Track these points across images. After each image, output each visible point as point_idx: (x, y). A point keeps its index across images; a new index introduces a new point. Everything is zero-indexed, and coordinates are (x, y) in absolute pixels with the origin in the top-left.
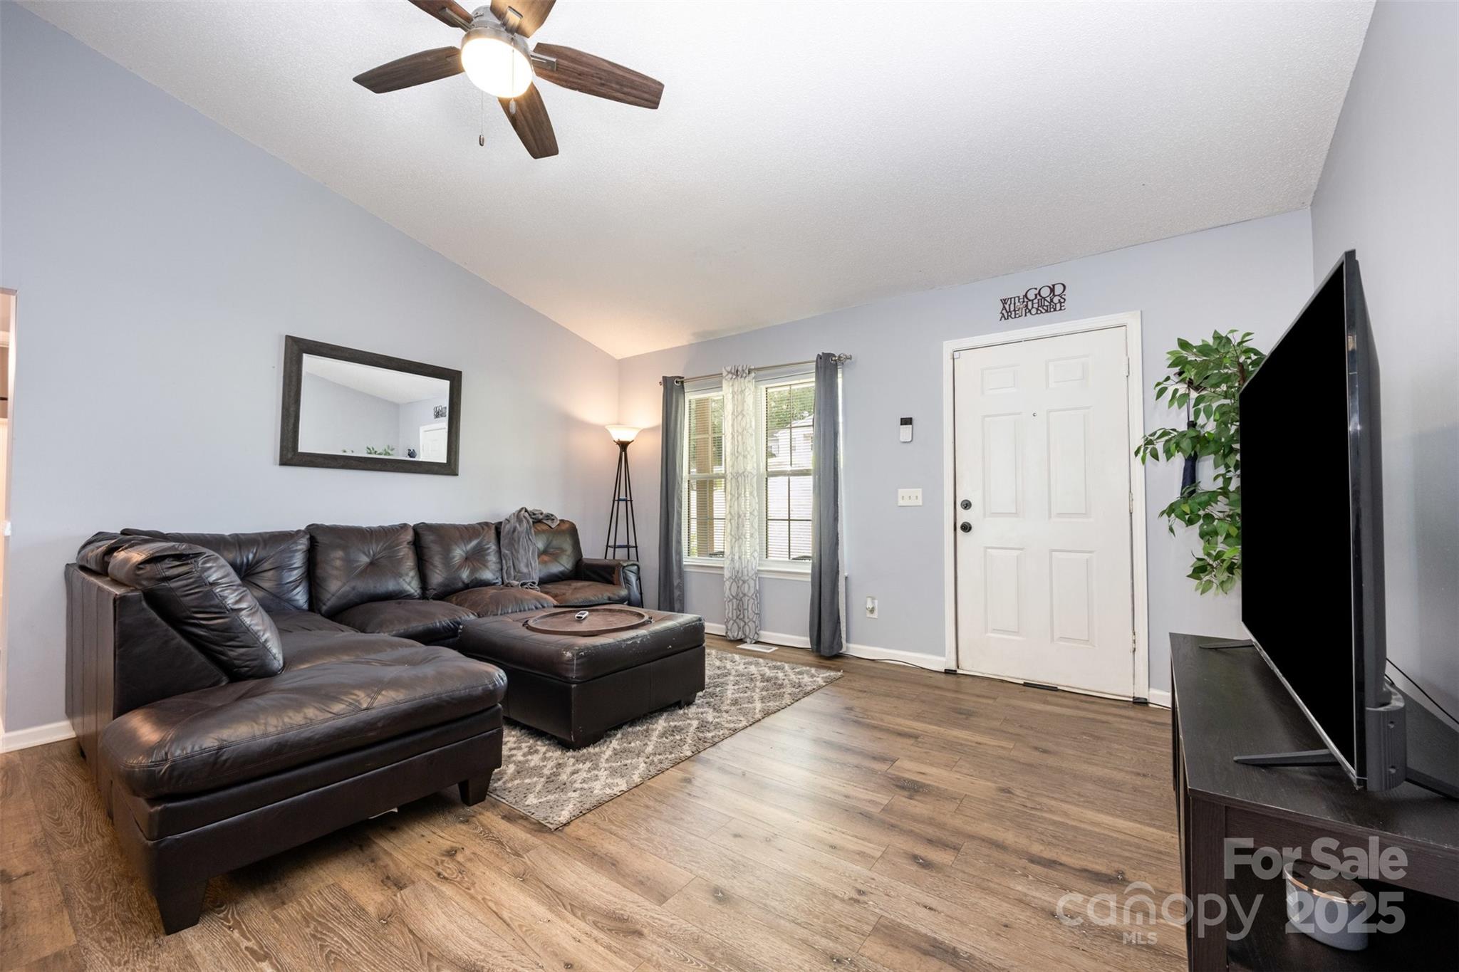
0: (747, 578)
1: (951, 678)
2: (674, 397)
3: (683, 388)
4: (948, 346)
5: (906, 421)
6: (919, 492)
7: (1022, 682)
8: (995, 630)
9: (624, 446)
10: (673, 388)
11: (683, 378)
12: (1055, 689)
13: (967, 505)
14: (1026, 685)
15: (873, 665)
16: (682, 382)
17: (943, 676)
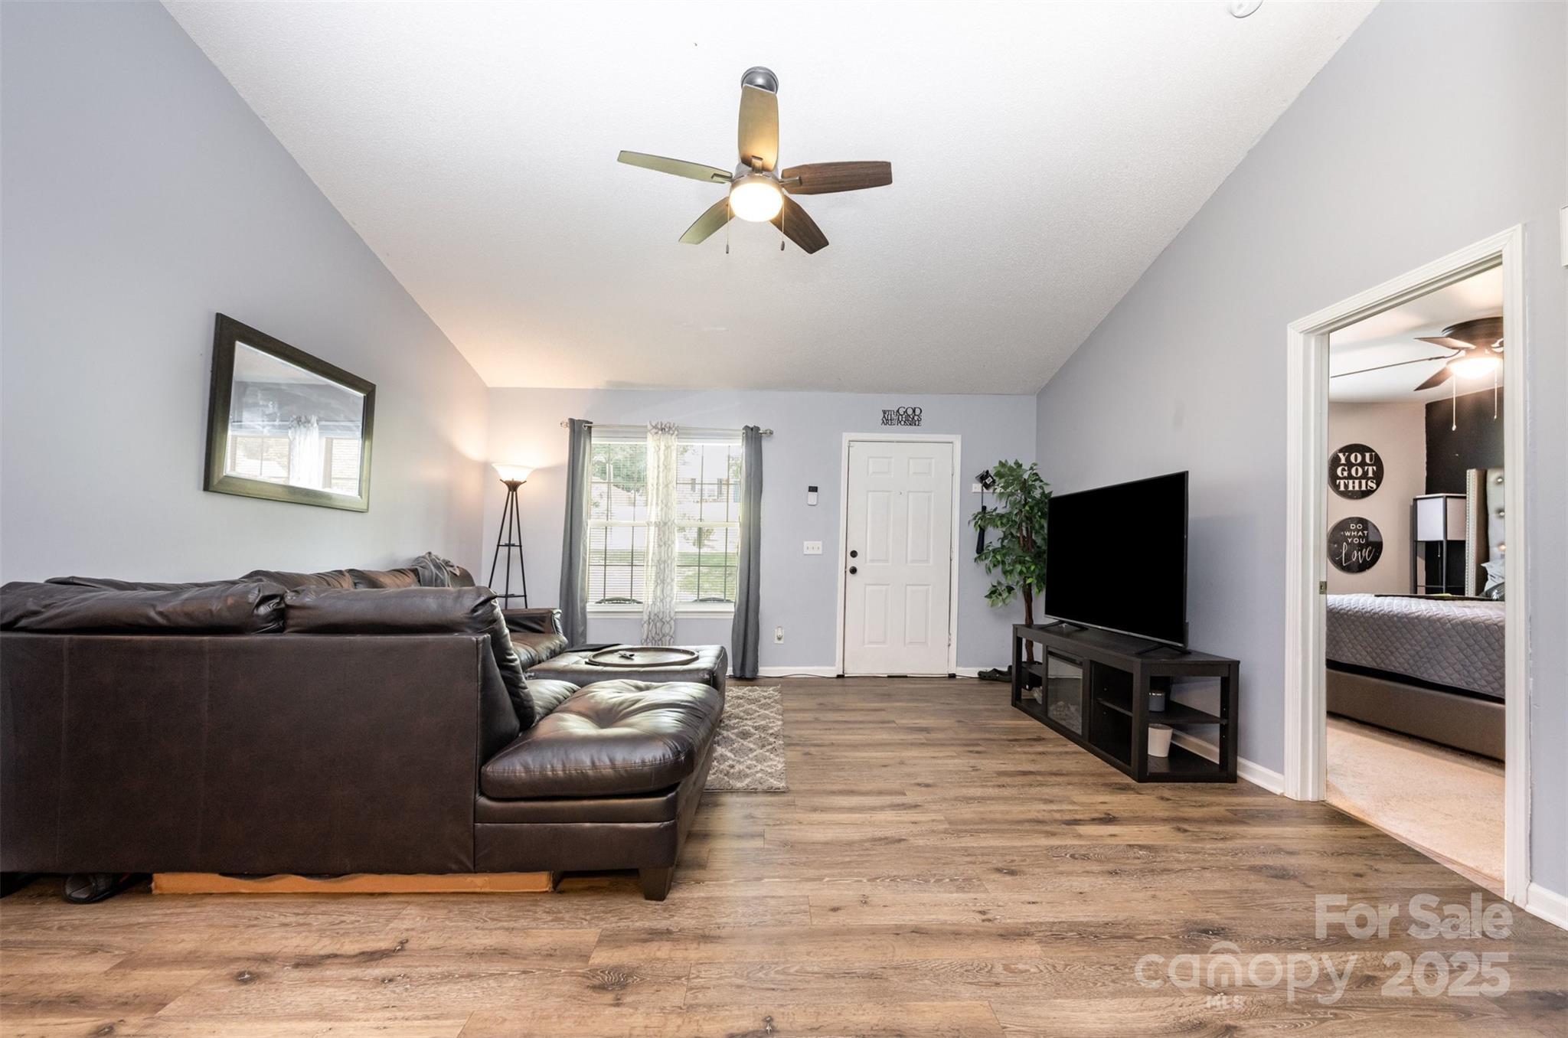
0: (668, 619)
1: (840, 680)
2: (582, 442)
3: (590, 433)
4: (846, 437)
5: (813, 489)
6: (819, 544)
7: (886, 676)
8: (871, 643)
9: (513, 486)
10: (579, 430)
11: (591, 423)
12: (906, 677)
13: (854, 554)
14: (889, 677)
15: (781, 680)
16: (590, 428)
17: (835, 680)
